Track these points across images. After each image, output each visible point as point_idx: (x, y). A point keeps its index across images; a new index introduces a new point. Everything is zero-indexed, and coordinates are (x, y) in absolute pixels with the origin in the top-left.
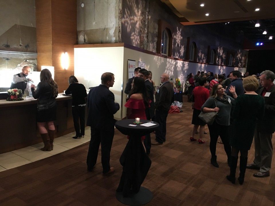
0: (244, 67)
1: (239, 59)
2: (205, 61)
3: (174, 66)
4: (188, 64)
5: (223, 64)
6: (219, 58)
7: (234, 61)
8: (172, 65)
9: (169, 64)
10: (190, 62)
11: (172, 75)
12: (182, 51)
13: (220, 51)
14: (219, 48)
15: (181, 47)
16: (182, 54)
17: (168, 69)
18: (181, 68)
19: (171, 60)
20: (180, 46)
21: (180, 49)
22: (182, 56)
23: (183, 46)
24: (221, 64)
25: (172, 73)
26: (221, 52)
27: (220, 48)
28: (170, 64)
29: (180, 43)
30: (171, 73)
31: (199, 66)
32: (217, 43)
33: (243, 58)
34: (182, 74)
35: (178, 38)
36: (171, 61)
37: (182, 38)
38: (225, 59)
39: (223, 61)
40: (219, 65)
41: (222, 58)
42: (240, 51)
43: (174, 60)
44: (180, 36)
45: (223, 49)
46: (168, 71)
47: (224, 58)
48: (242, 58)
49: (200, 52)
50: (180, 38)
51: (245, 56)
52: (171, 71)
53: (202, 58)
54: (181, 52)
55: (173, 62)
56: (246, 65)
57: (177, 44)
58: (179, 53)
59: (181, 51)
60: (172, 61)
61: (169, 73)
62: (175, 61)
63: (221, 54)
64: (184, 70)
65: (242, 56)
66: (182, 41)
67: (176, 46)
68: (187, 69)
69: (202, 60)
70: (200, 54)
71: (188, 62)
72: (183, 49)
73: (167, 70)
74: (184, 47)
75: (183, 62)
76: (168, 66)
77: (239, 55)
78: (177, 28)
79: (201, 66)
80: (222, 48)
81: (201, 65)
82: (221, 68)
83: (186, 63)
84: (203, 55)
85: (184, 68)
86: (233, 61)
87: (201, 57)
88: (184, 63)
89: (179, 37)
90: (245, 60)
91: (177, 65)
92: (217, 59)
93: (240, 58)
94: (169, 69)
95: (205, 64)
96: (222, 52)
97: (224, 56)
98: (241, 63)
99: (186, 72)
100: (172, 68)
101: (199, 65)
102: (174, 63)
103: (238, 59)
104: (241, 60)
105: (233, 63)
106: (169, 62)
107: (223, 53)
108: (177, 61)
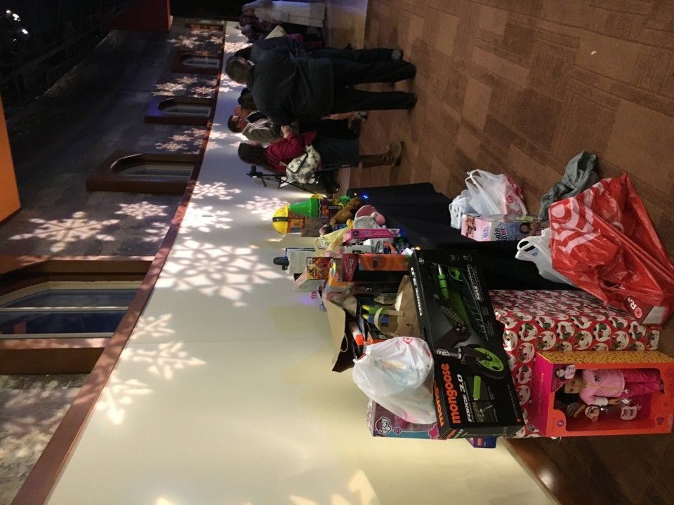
0: (222, 28)
1: (197, 43)
2: (199, 132)
3: (207, 246)
4: (203, 183)
5: (214, 82)
6: (194, 93)
7: (205, 53)
8: (200, 256)
9: (191, 272)
10: (195, 177)
11: (254, 253)
12: (140, 210)
13: (168, 91)
14: (156, 94)
15: (124, 217)
16: (157, 210)
17: (217, 276)
18: (219, 213)
19: (170, 267)
20: (114, 222)
21: (133, 218)
22: (165, 211)
23: (120, 208)
24: (213, 87)
25: (241, 251)
26: (171, 89)
27: (159, 90)
28: (192, 267)
29: (100, 219)
30: (244, 257)
31: (216, 146)
32: (141, 97)
33: (196, 32)
34: (249, 207)
35: (72, 233)
36: (176, 260)
37: (79, 214)
38: (198, 76)
39: (203, 81)
40: (217, 92)
41: (194, 85)
42: (173, 41)
43: (177, 247)
44: (69, 223)
45: (163, 81)
46: (233, 278)
47: (195, 80)
48: (195, 36)
49: (164, 146)
50: (78, 223)
51: (189, 26)
52: (233, 257)
53: (188, 139)
54: (149, 214)
55: (184, 251)
56: (218, 23)
57: (100, 237)
58: (149, 222)
59: (144, 214)
60: (178, 254)
61: (242, 271)
62: (182, 242)
63: (180, 87)
64: (228, 198)
65: (189, 36)
66: (93, 213)
67: (109, 238)
68: (227, 188)
69: (197, 139)
70: (173, 147)
71: (197, 183)
72: (136, 206)
73: (222, 282)
74: (129, 202)
75: (191, 204)
76: (200, 280)
77: (187, 42)
78: (17, 237)
79: (217, 141)
80: (159, 87)
81: (212, 140)
82: (225, 87)
83: (200, 190)
84: (177, 138)
85: (222, 198)
86: (204, 57)
87: (184, 142)
88: (197, 201)
89: (70, 229)
90: (202, 26)
91: (207, 230)
92: (196, 96)
93: (195, 38)
94: (219, 271)
95: (209, 129)
96: (172, 85)
97: (187, 80)
98: (210, 37)
99: (237, 191)
100: (215, 253)
101: (210, 146)
102: (194, 244)
103: (200, 45)
104: (201, 38)
105: (209, 57)
106: (181, 275)
107: (176, 82)
108: (182, 231)
